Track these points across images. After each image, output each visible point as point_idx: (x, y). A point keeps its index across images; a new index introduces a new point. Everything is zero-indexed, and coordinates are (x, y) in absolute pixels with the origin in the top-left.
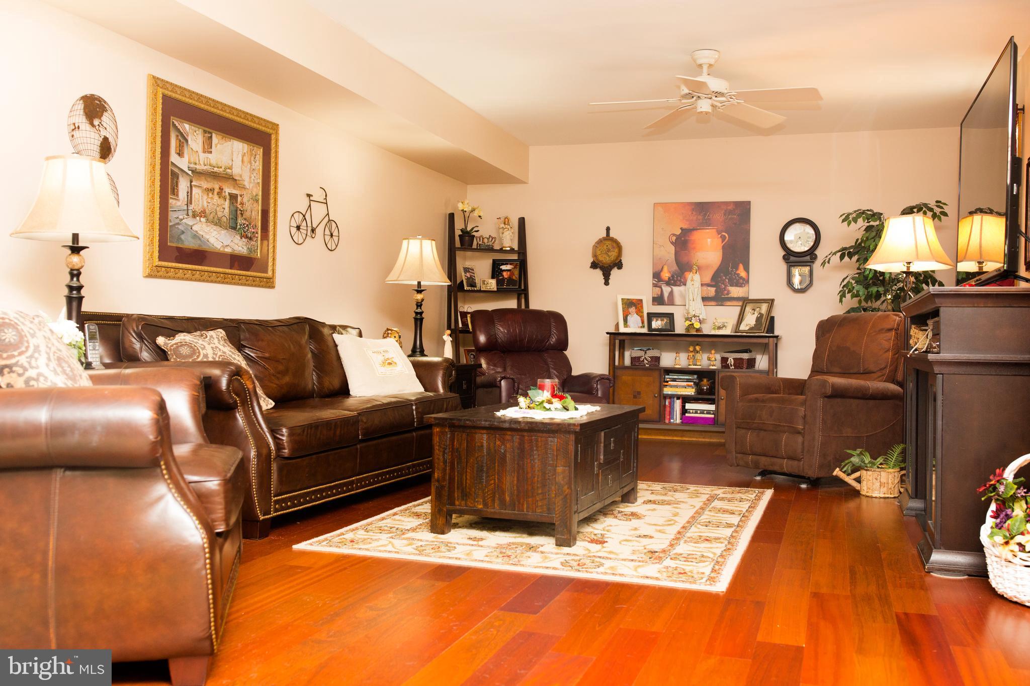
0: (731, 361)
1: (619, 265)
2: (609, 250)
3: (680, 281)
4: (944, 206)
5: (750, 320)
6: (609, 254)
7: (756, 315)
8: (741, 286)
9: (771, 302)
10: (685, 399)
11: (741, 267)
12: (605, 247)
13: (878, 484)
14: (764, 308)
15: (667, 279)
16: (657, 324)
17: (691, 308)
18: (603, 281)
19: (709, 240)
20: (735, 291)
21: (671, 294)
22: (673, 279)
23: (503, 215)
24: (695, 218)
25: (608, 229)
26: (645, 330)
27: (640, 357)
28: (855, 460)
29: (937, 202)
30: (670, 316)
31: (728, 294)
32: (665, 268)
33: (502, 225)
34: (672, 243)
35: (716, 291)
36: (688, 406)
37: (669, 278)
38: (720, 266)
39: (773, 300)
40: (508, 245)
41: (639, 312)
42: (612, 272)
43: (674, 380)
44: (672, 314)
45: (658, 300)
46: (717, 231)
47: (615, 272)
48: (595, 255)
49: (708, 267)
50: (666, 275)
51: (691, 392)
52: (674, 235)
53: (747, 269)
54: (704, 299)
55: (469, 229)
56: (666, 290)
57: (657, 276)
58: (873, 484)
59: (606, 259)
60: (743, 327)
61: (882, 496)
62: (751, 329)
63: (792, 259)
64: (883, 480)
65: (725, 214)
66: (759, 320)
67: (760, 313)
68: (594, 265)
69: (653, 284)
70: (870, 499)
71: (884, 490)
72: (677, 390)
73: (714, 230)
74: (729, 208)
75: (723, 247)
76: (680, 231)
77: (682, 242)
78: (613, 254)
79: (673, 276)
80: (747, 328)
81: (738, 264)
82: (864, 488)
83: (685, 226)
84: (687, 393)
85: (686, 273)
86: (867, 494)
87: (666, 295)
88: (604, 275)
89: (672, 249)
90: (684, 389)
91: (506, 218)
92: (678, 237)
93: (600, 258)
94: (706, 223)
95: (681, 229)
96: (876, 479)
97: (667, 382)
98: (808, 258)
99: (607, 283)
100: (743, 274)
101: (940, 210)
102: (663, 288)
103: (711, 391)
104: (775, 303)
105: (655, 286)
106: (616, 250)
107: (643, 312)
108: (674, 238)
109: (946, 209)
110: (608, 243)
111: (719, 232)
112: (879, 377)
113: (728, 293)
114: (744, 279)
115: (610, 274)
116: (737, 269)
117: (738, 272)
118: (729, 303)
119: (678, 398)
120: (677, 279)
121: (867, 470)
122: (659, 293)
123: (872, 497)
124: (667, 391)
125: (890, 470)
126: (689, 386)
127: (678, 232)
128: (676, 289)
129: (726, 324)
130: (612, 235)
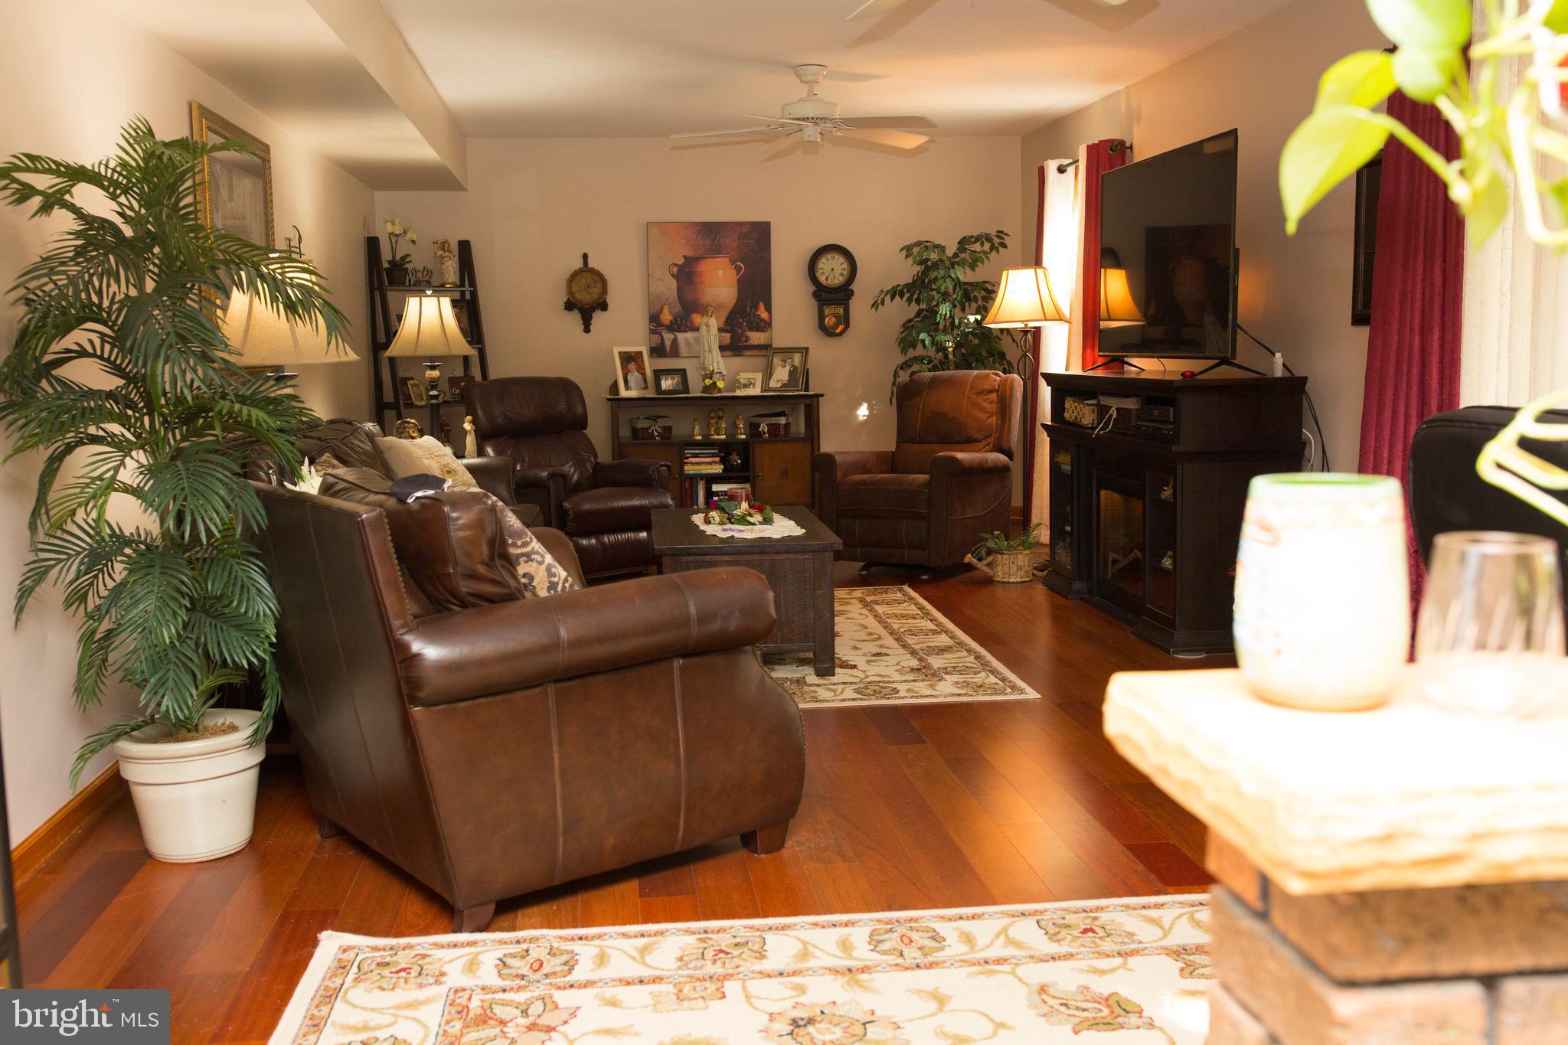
0: (764, 428)
1: (604, 306)
2: (589, 286)
3: (685, 325)
4: (1005, 237)
5: (781, 375)
6: (591, 290)
7: (788, 367)
8: (763, 331)
9: (804, 351)
10: (711, 479)
11: (762, 305)
12: (584, 281)
13: (1015, 568)
14: (797, 359)
15: (668, 322)
16: (667, 384)
17: (707, 361)
18: (583, 327)
19: (720, 272)
20: (756, 338)
21: (675, 342)
22: (676, 323)
23: (440, 238)
24: (701, 243)
25: (585, 257)
26: (650, 394)
27: (648, 428)
28: (991, 544)
29: (999, 232)
30: (683, 373)
31: (746, 341)
32: (666, 310)
33: (440, 252)
34: (673, 275)
35: (731, 337)
36: (715, 488)
37: (671, 322)
38: (736, 303)
39: (807, 349)
40: (450, 281)
41: (641, 369)
42: (594, 315)
43: (696, 456)
44: (684, 371)
45: (658, 351)
46: (730, 260)
47: (598, 318)
48: (570, 291)
49: (719, 307)
50: (666, 317)
51: (718, 469)
52: (675, 265)
53: (769, 309)
54: (722, 348)
55: (398, 258)
56: (668, 337)
57: (654, 318)
58: (1010, 568)
59: (585, 297)
60: (773, 384)
61: (1019, 580)
62: (784, 385)
63: (824, 295)
64: (1020, 563)
65: (739, 239)
66: (792, 373)
67: (792, 366)
68: (569, 306)
69: (650, 330)
70: (1007, 585)
71: (1022, 573)
72: (700, 467)
73: (727, 260)
74: (744, 230)
75: (739, 282)
76: (683, 260)
77: (686, 274)
78: (595, 291)
79: (675, 319)
80: (779, 385)
81: (758, 302)
82: (999, 574)
83: (689, 254)
84: (713, 471)
85: (693, 315)
86: (1004, 580)
87: (668, 344)
88: (583, 318)
89: (673, 283)
90: (709, 467)
91: (444, 242)
92: (681, 268)
93: (578, 296)
94: (715, 250)
95: (684, 257)
96: (1013, 563)
97: (687, 458)
98: (842, 295)
99: (587, 330)
100: (764, 315)
101: (998, 241)
102: (664, 335)
103: (746, 465)
104: (810, 351)
105: (653, 332)
106: (599, 285)
107: (644, 369)
108: (675, 269)
109: (1007, 241)
110: (586, 275)
111: (732, 262)
112: (985, 446)
113: (747, 339)
114: (765, 322)
115: (591, 318)
116: (757, 309)
117: (758, 313)
118: (748, 353)
119: (702, 479)
120: (683, 322)
121: (1002, 554)
122: (659, 342)
123: (1009, 583)
124: (690, 469)
125: (1026, 552)
126: (714, 462)
127: (681, 261)
128: (681, 336)
129: (752, 381)
130: (591, 264)
